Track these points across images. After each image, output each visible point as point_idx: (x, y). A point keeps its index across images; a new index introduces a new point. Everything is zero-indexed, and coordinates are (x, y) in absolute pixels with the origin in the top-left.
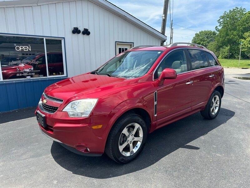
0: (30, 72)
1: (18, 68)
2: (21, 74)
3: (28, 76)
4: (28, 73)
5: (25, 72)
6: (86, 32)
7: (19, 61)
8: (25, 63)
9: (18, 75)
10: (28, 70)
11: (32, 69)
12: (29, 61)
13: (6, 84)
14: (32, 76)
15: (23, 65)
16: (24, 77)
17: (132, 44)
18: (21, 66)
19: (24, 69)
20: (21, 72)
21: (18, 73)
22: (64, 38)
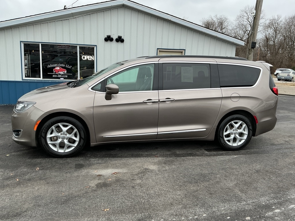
0: (64, 75)
1: (54, 70)
2: (56, 76)
3: (62, 77)
4: (62, 75)
5: (60, 74)
6: (120, 40)
7: (56, 65)
8: (60, 66)
9: (54, 76)
10: (62, 73)
11: (66, 72)
12: (63, 66)
13: (44, 82)
14: (65, 78)
15: (58, 68)
16: (59, 78)
17: (184, 51)
18: (57, 68)
19: (59, 71)
20: (56, 74)
21: (54, 74)
22: (96, 46)
